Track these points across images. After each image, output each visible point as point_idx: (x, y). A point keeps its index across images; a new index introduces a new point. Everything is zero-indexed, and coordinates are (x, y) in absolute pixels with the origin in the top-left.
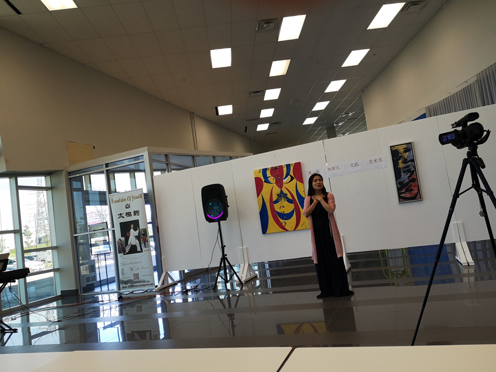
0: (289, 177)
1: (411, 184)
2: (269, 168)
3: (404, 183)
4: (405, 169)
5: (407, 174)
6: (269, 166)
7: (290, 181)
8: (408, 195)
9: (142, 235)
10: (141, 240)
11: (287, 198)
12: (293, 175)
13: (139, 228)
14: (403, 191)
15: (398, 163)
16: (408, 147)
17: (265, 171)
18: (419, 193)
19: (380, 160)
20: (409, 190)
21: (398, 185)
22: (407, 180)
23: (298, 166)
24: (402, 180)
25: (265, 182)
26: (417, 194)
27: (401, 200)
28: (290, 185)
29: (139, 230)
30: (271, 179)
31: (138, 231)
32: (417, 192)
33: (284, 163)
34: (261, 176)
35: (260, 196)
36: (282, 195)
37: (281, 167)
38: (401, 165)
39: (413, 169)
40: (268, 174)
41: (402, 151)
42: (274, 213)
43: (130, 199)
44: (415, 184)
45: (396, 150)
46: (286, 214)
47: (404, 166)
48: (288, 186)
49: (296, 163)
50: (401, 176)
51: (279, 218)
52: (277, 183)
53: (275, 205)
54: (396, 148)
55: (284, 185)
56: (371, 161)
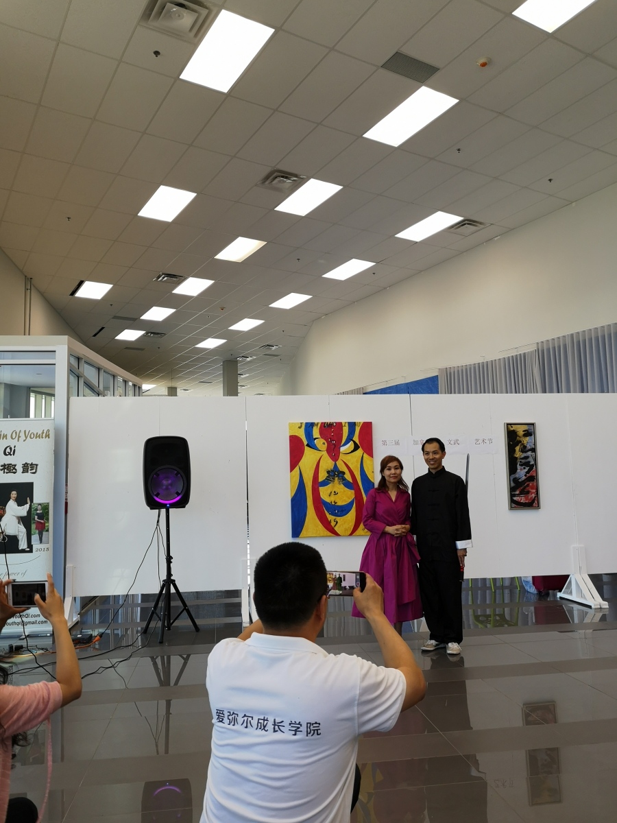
0: (351, 446)
1: (528, 483)
2: (318, 423)
3: (520, 480)
4: (522, 461)
5: (524, 468)
6: (319, 419)
7: (352, 452)
8: (522, 499)
9: (36, 517)
10: (33, 526)
11: (344, 479)
12: (357, 442)
13: (32, 501)
14: (517, 492)
15: (515, 450)
16: (529, 429)
17: (309, 427)
18: (536, 498)
19: (490, 440)
20: (525, 492)
21: (512, 482)
22: (524, 478)
23: (367, 428)
24: (517, 476)
25: (308, 445)
26: (534, 500)
27: (514, 505)
28: (350, 458)
29: (30, 506)
30: (320, 443)
31: (27, 507)
33: (344, 419)
34: (301, 434)
35: (297, 469)
36: (335, 474)
37: (340, 425)
38: (518, 454)
39: (532, 463)
40: (316, 432)
41: (521, 433)
42: (319, 503)
43: (19, 437)
44: (533, 484)
45: (514, 431)
46: (338, 506)
47: (522, 456)
48: (348, 459)
49: (364, 423)
50: (517, 469)
51: (326, 512)
52: (329, 451)
53: (321, 489)
54: (514, 428)
55: (341, 456)
56: (477, 440)
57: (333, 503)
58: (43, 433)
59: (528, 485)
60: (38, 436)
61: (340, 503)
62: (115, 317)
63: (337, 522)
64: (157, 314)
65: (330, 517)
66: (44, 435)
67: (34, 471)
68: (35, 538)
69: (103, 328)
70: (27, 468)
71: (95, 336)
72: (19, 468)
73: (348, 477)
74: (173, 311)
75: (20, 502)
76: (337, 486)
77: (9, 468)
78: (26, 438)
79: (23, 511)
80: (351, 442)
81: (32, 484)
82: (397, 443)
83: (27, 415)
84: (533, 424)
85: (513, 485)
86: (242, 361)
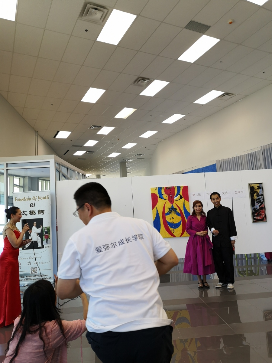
0: (179, 197)
1: (260, 210)
2: (164, 187)
3: (257, 209)
4: (257, 200)
5: (259, 204)
6: (164, 186)
7: (179, 199)
8: (258, 218)
9: (45, 233)
10: (44, 237)
11: (176, 212)
12: (182, 195)
13: (42, 226)
14: (256, 215)
15: (254, 196)
16: (260, 186)
17: (160, 189)
18: (265, 217)
19: (242, 191)
20: (259, 214)
21: (253, 210)
22: (259, 208)
23: (186, 188)
24: (255, 207)
25: (160, 197)
27: (254, 221)
28: (178, 202)
29: (42, 228)
30: (165, 196)
31: (41, 228)
32: (264, 216)
33: (175, 185)
34: (157, 192)
35: (155, 208)
36: (172, 209)
37: (173, 188)
39: (262, 201)
40: (163, 192)
41: (256, 188)
42: (165, 222)
43: (36, 199)
44: (263, 211)
45: (253, 187)
46: (174, 224)
47: (257, 198)
48: (178, 203)
49: (184, 186)
50: (255, 204)
51: (169, 226)
52: (169, 199)
53: (166, 216)
54: (253, 185)
55: (175, 202)
56: (236, 192)
57: (172, 223)
58: (46, 197)
59: (261, 211)
60: (44, 198)
61: (175, 223)
62: (73, 146)
63: (174, 231)
64: (91, 143)
65: (171, 229)
66: (46, 198)
67: (43, 213)
68: (45, 242)
69: (68, 151)
70: (40, 212)
71: (65, 154)
72: (37, 212)
73: (178, 210)
74: (97, 142)
75: (38, 227)
76: (173, 215)
77: (32, 212)
78: (39, 199)
79: (39, 230)
80: (179, 195)
81: (42, 219)
82: (199, 195)
83: (38, 190)
84: (262, 183)
85: (253, 211)
86: (128, 162)
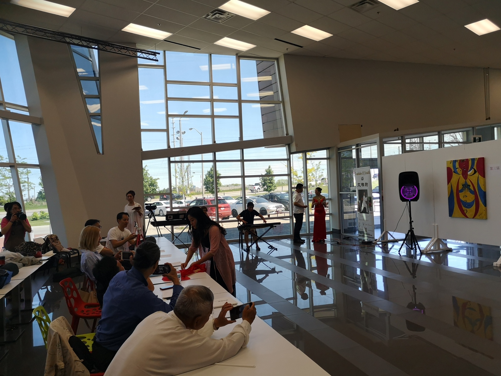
0: (472, 171)
6: (458, 158)
7: (473, 174)
9: (369, 201)
10: (368, 205)
11: (470, 189)
12: (476, 169)
13: (367, 196)
17: (454, 162)
23: (481, 162)
25: (454, 172)
28: (472, 178)
30: (459, 171)
33: (470, 157)
34: (451, 166)
35: (450, 183)
36: (466, 186)
37: (467, 160)
40: (457, 165)
42: (459, 201)
46: (468, 203)
49: (479, 158)
51: (462, 206)
52: (463, 174)
53: (460, 194)
55: (468, 177)
57: (465, 201)
63: (467, 211)
65: (464, 208)
66: (368, 173)
72: (365, 185)
79: (366, 199)
82: (498, 168)
